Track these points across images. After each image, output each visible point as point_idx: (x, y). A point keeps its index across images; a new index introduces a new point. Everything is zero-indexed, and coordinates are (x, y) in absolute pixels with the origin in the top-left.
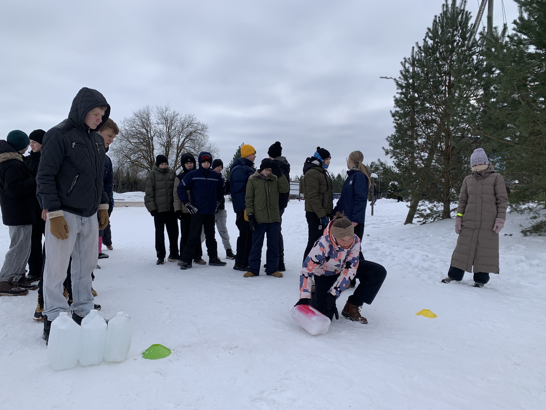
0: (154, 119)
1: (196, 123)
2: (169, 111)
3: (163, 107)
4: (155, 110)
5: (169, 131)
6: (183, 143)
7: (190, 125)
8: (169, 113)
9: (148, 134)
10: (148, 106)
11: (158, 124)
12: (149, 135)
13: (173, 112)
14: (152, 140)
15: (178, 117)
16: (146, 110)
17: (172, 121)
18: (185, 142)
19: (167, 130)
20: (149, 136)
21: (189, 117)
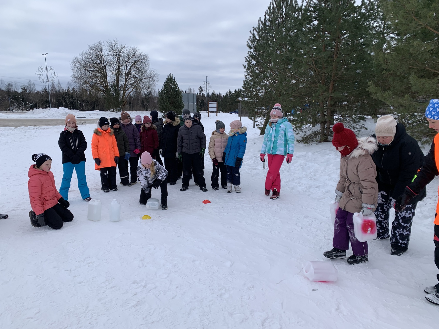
0: (106, 52)
1: (139, 53)
2: (117, 44)
3: (112, 42)
4: (106, 44)
5: (118, 61)
6: (130, 71)
7: (134, 55)
8: (118, 46)
9: (101, 63)
10: (100, 42)
11: (109, 56)
12: (103, 64)
13: (120, 45)
14: (105, 69)
15: (125, 49)
16: (99, 44)
17: (120, 52)
18: (131, 70)
19: (117, 60)
20: (103, 66)
21: (134, 49)
